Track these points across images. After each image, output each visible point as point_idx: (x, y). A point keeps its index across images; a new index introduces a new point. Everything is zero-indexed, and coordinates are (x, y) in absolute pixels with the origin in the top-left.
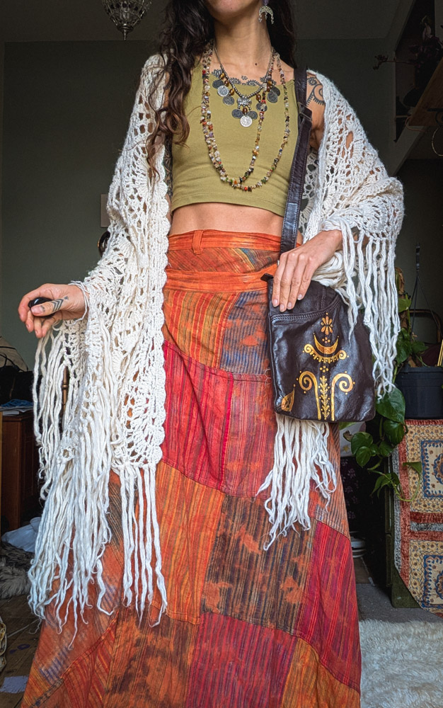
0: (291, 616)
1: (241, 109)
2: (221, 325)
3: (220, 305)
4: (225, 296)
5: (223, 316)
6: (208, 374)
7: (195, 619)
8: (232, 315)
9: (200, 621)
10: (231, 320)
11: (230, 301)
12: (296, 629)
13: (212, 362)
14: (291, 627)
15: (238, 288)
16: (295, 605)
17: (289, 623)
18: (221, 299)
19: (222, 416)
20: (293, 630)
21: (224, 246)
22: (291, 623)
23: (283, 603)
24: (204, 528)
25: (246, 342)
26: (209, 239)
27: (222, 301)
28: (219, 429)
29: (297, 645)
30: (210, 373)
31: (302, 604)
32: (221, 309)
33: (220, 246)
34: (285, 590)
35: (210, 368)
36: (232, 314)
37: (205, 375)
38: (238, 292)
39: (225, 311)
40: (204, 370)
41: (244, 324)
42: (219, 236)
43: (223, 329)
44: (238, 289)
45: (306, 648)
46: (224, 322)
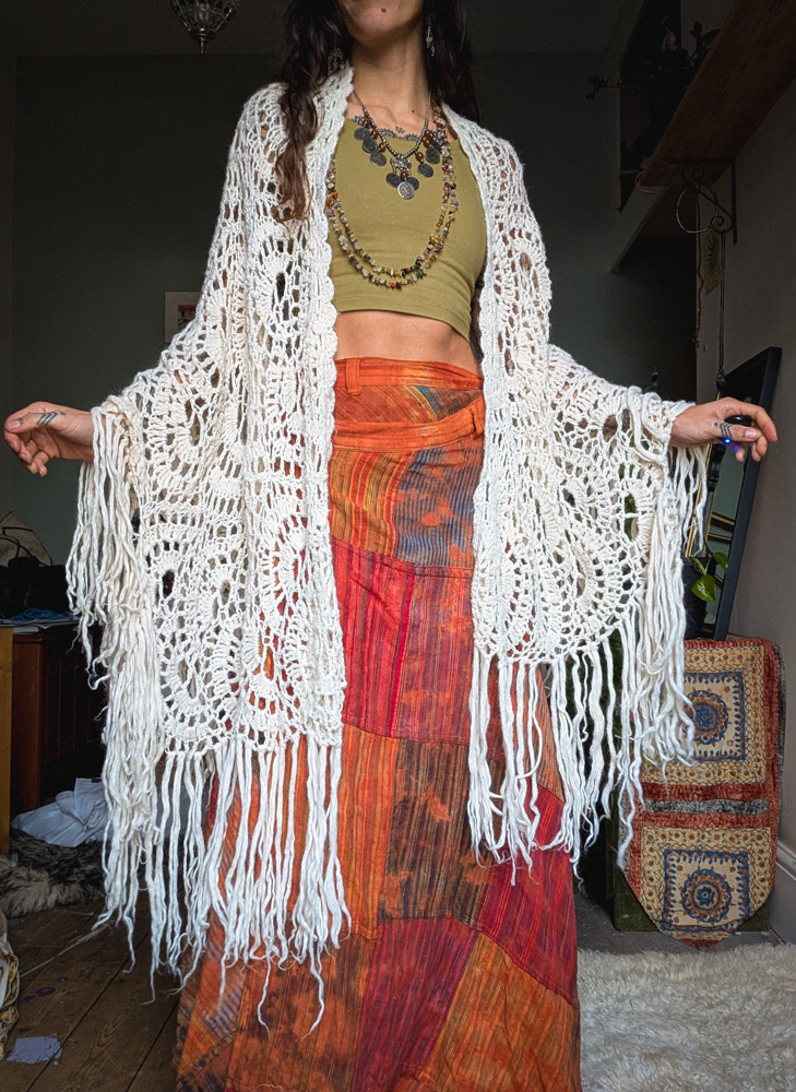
0: (471, 901)
1: (399, 174)
2: (389, 498)
3: (389, 468)
4: (395, 457)
5: (392, 486)
6: (378, 566)
7: (370, 932)
8: (406, 484)
9: (378, 934)
10: (403, 492)
11: (403, 464)
12: (476, 920)
13: (384, 547)
14: (470, 917)
15: (414, 444)
16: (478, 886)
17: (468, 910)
18: (390, 460)
19: (397, 627)
20: (472, 921)
21: (393, 382)
22: (471, 912)
23: (461, 883)
24: (379, 798)
25: (425, 521)
26: (370, 371)
27: (392, 464)
28: (392, 645)
29: (477, 943)
30: (382, 563)
31: (487, 885)
32: (390, 474)
33: (388, 382)
34: (466, 865)
35: (382, 557)
36: (404, 482)
37: (373, 568)
38: (414, 450)
39: (395, 478)
40: (373, 560)
41: (421, 497)
42: (385, 367)
43: (392, 504)
44: (413, 446)
45: (490, 948)
46: (394, 494)
